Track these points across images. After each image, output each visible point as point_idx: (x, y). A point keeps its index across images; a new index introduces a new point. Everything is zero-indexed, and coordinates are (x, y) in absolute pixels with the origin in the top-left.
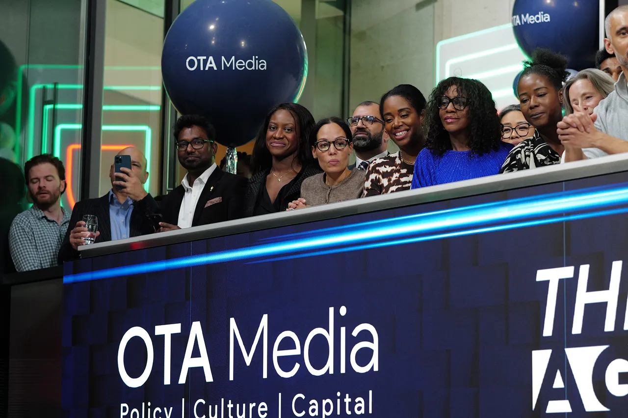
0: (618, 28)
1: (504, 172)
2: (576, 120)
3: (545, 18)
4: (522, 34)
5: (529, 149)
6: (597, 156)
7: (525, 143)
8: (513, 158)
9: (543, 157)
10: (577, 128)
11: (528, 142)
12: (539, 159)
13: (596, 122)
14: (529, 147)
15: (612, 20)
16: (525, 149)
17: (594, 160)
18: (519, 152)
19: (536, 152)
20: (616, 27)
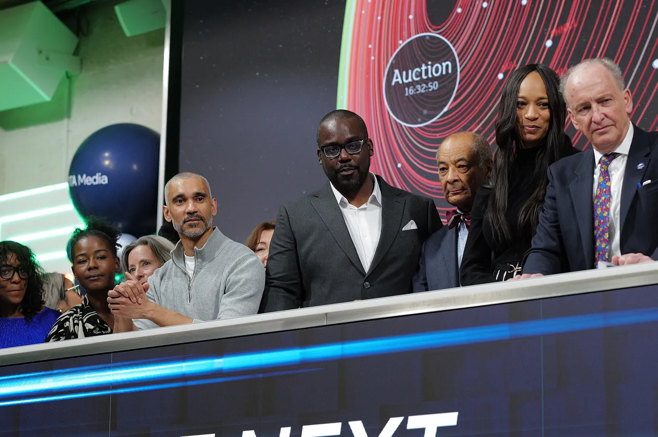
0: (175, 195)
1: (51, 340)
2: (129, 290)
3: (101, 180)
4: (77, 194)
5: (78, 317)
6: (149, 328)
7: (73, 310)
8: (61, 325)
9: (92, 327)
10: (129, 297)
11: (77, 310)
12: (87, 328)
13: (149, 291)
14: (78, 315)
15: (170, 187)
16: (74, 317)
17: (145, 331)
18: (67, 320)
19: (85, 320)
20: (173, 194)
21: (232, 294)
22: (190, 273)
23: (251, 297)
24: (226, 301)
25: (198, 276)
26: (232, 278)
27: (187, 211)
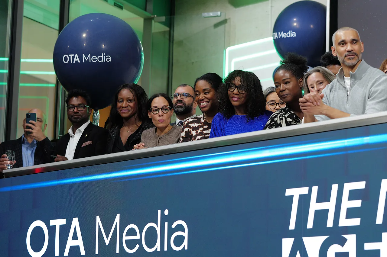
0: (340, 41)
1: (267, 129)
2: (312, 98)
3: (293, 34)
4: (279, 44)
5: (282, 115)
6: (324, 120)
7: (279, 111)
8: (273, 120)
9: (291, 120)
10: (312, 102)
11: (282, 111)
12: (288, 121)
13: (324, 98)
14: (282, 114)
15: (336, 36)
16: (280, 115)
17: (322, 122)
18: (276, 116)
19: (286, 117)
20: (338, 40)
21: (373, 99)
22: (348, 87)
23: (385, 100)
24: (369, 103)
25: (353, 89)
26: (373, 89)
27: (347, 50)
